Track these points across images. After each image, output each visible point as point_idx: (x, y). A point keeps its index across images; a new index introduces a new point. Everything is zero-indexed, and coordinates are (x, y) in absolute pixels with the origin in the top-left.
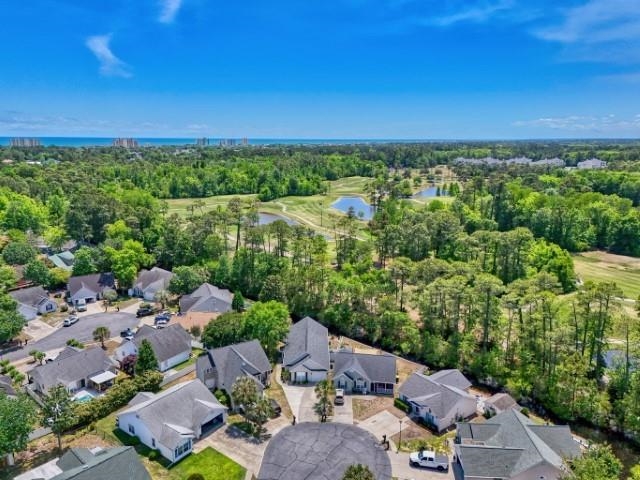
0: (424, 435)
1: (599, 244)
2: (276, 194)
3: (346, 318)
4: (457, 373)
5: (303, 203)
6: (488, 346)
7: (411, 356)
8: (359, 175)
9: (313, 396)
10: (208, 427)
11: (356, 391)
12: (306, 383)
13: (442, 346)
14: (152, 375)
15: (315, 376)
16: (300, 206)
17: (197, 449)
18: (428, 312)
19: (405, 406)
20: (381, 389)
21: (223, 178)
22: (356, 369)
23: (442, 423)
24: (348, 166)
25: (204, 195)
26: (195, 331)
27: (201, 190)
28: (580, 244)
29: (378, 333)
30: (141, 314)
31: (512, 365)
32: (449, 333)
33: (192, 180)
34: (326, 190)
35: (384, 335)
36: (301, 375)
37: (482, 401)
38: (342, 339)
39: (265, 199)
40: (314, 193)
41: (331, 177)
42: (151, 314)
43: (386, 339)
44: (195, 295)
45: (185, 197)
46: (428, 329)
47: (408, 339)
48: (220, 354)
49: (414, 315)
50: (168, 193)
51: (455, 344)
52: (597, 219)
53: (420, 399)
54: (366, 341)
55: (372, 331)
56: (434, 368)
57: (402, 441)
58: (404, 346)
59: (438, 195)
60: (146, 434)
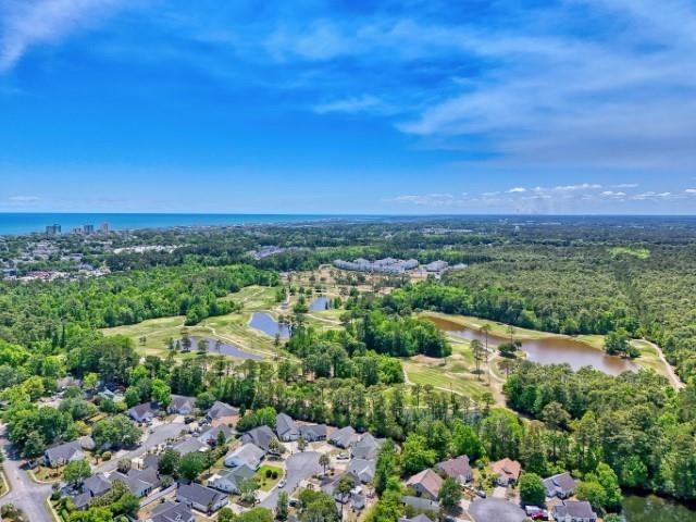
0: (340, 450)
1: (420, 351)
2: (200, 318)
3: (297, 411)
4: (350, 428)
5: (225, 324)
6: (360, 416)
7: (330, 425)
8: (256, 283)
9: (296, 444)
10: (262, 459)
11: (312, 440)
12: (290, 441)
13: (343, 418)
14: (226, 445)
15: (294, 437)
16: (225, 328)
17: (261, 466)
18: (336, 404)
19: (331, 442)
20: (321, 438)
21: (148, 303)
22: (311, 431)
23: (346, 446)
24: (246, 277)
25: (136, 322)
26: (230, 426)
27: (133, 317)
28: (410, 352)
29: (313, 415)
30: (188, 422)
31: (371, 422)
32: (345, 412)
33: (124, 309)
34: (239, 309)
35: (317, 416)
36: (288, 437)
37: (359, 437)
38: (299, 422)
39: (193, 323)
40: (229, 312)
41: (234, 290)
42: (192, 421)
43: (319, 419)
44: (214, 408)
45: (119, 325)
46: (336, 411)
47: (328, 417)
48: (254, 432)
49: (329, 406)
50: (104, 323)
51: (348, 416)
52: (419, 336)
53: (337, 439)
54: (308, 420)
55: (310, 416)
56: (340, 427)
57: (333, 453)
58: (327, 420)
59: (327, 308)
60: (240, 462)
